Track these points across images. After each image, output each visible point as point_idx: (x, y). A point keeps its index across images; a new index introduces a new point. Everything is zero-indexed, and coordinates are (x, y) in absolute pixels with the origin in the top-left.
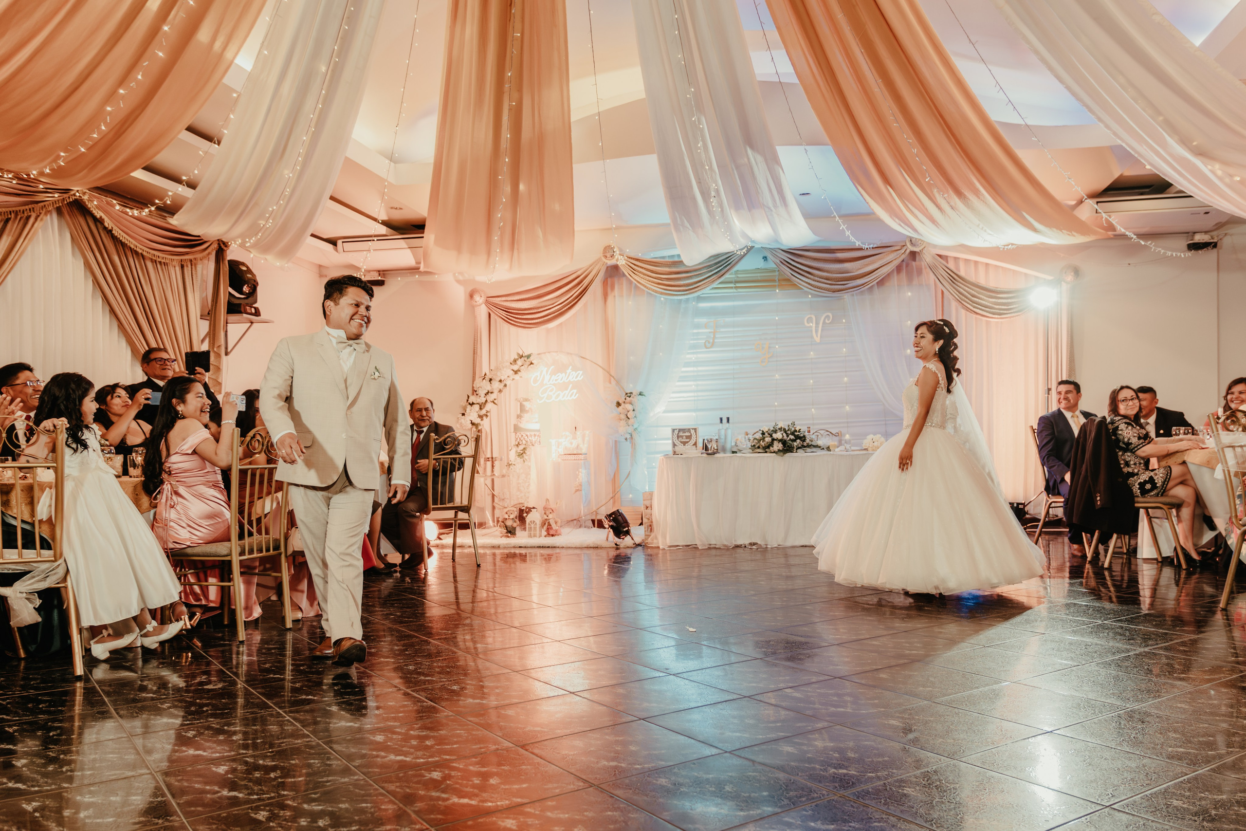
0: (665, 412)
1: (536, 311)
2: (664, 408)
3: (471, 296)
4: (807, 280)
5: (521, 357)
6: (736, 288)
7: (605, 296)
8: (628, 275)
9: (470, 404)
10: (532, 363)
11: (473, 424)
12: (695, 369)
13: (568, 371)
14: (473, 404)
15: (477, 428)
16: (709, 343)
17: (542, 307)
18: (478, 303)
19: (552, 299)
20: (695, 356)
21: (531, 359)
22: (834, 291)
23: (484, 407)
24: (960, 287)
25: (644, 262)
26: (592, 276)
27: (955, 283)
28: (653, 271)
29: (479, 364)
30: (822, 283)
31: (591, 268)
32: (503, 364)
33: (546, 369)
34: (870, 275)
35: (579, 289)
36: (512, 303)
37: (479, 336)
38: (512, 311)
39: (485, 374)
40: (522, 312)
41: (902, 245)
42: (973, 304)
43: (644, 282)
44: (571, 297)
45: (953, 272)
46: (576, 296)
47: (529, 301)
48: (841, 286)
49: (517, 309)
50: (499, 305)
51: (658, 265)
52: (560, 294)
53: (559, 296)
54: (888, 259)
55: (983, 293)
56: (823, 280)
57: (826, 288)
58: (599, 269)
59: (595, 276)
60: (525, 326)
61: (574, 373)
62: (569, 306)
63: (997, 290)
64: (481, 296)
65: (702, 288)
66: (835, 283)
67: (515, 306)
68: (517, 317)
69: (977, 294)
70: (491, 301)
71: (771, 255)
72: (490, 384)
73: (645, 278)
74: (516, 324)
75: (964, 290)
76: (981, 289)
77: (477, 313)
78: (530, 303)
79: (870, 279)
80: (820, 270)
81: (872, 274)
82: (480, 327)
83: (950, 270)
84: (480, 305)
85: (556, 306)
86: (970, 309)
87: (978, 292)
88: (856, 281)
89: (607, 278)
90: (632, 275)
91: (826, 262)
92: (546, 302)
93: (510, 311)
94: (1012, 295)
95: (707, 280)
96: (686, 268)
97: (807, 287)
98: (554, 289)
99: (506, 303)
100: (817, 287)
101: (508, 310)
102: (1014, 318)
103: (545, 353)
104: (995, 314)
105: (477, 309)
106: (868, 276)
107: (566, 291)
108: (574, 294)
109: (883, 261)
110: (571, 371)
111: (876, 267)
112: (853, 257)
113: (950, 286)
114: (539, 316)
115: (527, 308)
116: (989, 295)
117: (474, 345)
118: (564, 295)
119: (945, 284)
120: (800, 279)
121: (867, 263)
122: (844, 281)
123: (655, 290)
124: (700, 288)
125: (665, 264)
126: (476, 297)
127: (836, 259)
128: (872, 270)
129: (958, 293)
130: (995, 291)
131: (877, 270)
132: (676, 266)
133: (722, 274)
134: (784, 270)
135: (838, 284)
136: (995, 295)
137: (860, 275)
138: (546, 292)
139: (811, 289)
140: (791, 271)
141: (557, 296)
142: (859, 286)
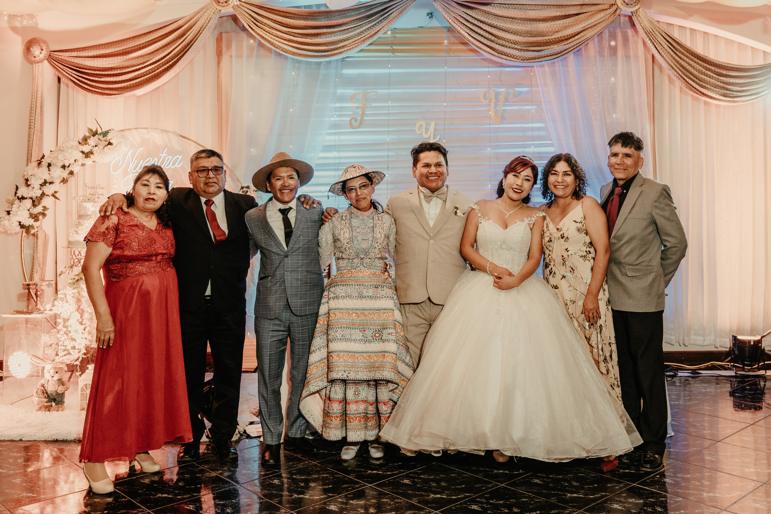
1: (119, 72)
3: (29, 46)
4: (489, 43)
5: (95, 134)
6: (393, 51)
7: (219, 55)
8: (247, 27)
9: (18, 197)
10: (110, 144)
11: (22, 226)
12: (337, 155)
13: (163, 155)
14: (23, 198)
15: (28, 232)
16: (356, 121)
17: (128, 67)
18: (37, 59)
19: (141, 56)
20: (337, 137)
21: (109, 137)
22: (524, 59)
23: (39, 203)
24: (684, 60)
25: (272, 11)
26: (201, 25)
27: (677, 55)
28: (283, 23)
29: (36, 143)
30: (509, 47)
31: (197, 16)
32: (67, 144)
33: (131, 151)
34: (570, 40)
35: (179, 45)
36: (85, 60)
37: (39, 104)
38: (87, 71)
39: (43, 157)
40: (101, 73)
41: (611, 3)
42: (699, 82)
43: (271, 38)
44: (169, 53)
45: (675, 41)
46: (176, 54)
47: (111, 58)
48: (533, 53)
49: (93, 68)
50: (69, 63)
51: (289, 15)
52: (152, 51)
53: (152, 53)
54: (592, 21)
55: (712, 69)
56: (510, 44)
57: (514, 54)
58: (209, 19)
59: (204, 27)
60: (103, 91)
61: (171, 157)
62: (165, 66)
63: (728, 67)
64: (42, 50)
65: (348, 48)
66: (525, 48)
67: (89, 65)
68: (91, 78)
69: (704, 71)
70: (57, 56)
71: (442, 9)
72: (49, 170)
73: (273, 33)
74: (91, 89)
75: (689, 64)
76: (708, 64)
77: (37, 73)
78: (112, 61)
79: (570, 45)
80: (506, 31)
81: (573, 39)
82: (40, 92)
83: (670, 37)
84: (41, 61)
85: (148, 66)
86: (696, 89)
87: (706, 67)
88: (552, 46)
89: (221, 33)
90: (254, 27)
91: (514, 20)
92: (134, 60)
93: (83, 70)
94: (745, 74)
95: (356, 39)
96: (328, 22)
97: (489, 53)
98: (146, 42)
99: (79, 61)
100: (502, 53)
101: (81, 70)
102: (746, 102)
103: (130, 129)
104: (725, 95)
105: (37, 68)
106: (568, 42)
107: (161, 46)
108: (172, 51)
109: (587, 23)
110: (166, 155)
111: (578, 31)
112: (549, 15)
113: (670, 58)
114: (124, 79)
115: (106, 67)
116: (717, 72)
117: (31, 116)
118: (160, 51)
119: (665, 56)
120: (481, 42)
121: (567, 25)
122: (537, 46)
123: (285, 49)
124: (346, 49)
125: (300, 15)
126: (36, 51)
127: (527, 17)
128: (572, 34)
129: (681, 68)
130: (726, 67)
131: (579, 33)
132: (314, 17)
133: (376, 31)
134: (459, 29)
135: (529, 51)
136: (724, 72)
137: (557, 39)
138: (134, 47)
139: (495, 55)
140: (468, 31)
141: (150, 52)
142: (557, 54)
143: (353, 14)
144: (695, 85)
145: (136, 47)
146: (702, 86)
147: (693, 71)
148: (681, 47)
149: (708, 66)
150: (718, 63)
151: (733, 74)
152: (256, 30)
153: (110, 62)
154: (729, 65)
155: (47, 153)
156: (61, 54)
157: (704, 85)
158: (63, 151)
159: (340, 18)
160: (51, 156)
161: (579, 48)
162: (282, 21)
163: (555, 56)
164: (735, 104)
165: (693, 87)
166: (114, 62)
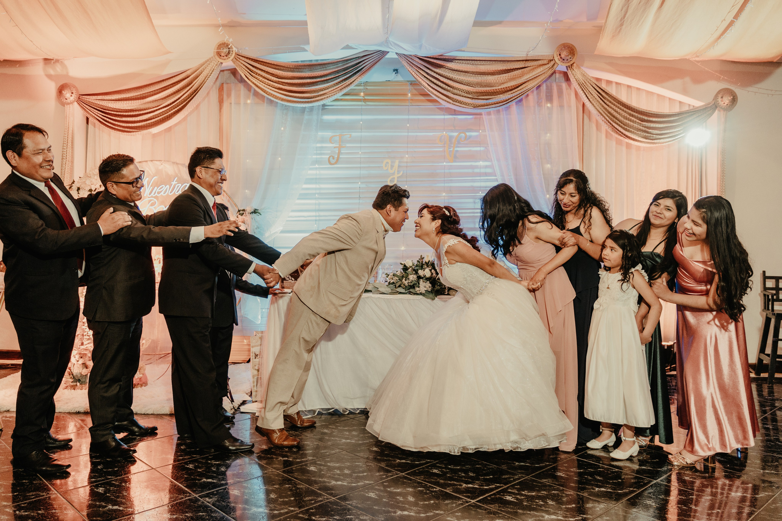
0: (282, 232)
1: (136, 113)
2: (281, 228)
3: (60, 91)
6: (365, 101)
7: (221, 102)
8: (244, 77)
12: (318, 186)
13: (173, 183)
16: (333, 158)
17: (145, 110)
18: (68, 101)
19: (156, 101)
20: (318, 172)
22: (476, 107)
24: (611, 107)
25: (265, 64)
26: (205, 75)
27: (605, 103)
28: (273, 74)
29: (67, 171)
30: (462, 96)
31: (202, 67)
32: (94, 172)
33: (147, 179)
34: (514, 91)
35: (188, 91)
36: (109, 103)
37: (70, 139)
38: (110, 112)
39: (73, 182)
40: (122, 113)
41: (549, 59)
42: (623, 126)
43: (264, 86)
44: (179, 98)
45: (604, 91)
46: (185, 99)
47: (130, 102)
48: (482, 100)
49: (115, 110)
50: (95, 105)
51: (279, 68)
52: (165, 96)
53: (165, 98)
54: (533, 74)
55: (635, 115)
56: (463, 94)
57: (466, 102)
58: (212, 70)
59: (208, 76)
60: (124, 129)
61: (180, 185)
62: (176, 109)
63: (649, 113)
64: (72, 93)
65: (328, 96)
66: (476, 97)
67: (112, 107)
68: (114, 118)
69: (628, 116)
70: (85, 99)
71: (407, 63)
72: (78, 193)
73: (265, 82)
74: (114, 127)
75: (615, 111)
76: (632, 111)
77: (68, 113)
78: (131, 103)
79: (514, 95)
80: (460, 83)
81: (516, 90)
82: (71, 129)
83: (600, 88)
84: (72, 103)
85: (161, 108)
86: (620, 132)
87: (630, 114)
88: (499, 96)
89: (223, 84)
90: (250, 77)
91: (466, 74)
92: (150, 104)
93: (107, 111)
94: (664, 119)
95: (335, 88)
96: (311, 73)
97: (445, 101)
98: (160, 89)
99: (103, 103)
100: (456, 101)
101: (105, 111)
102: (664, 144)
103: (146, 161)
104: (646, 138)
105: (68, 108)
106: (512, 92)
107: (172, 92)
108: (181, 97)
109: (528, 76)
110: (176, 183)
111: (521, 82)
112: (496, 69)
113: (599, 106)
114: (141, 119)
115: (127, 109)
116: (640, 118)
117: (63, 149)
118: (171, 97)
119: (594, 104)
120: (438, 91)
121: (512, 77)
122: (486, 95)
123: (276, 96)
124: (326, 96)
125: (287, 68)
126: (67, 94)
127: (478, 71)
128: (516, 85)
129: (608, 114)
130: (648, 114)
131: (521, 85)
132: (300, 70)
133: (352, 81)
134: (421, 80)
135: (479, 99)
136: (646, 118)
137: (503, 90)
138: (150, 92)
139: (450, 103)
140: (428, 82)
141: (163, 97)
142: (502, 102)
143: (332, 67)
144: (620, 129)
145: (152, 93)
146: (626, 130)
147: (618, 116)
148: (609, 97)
149: (632, 113)
150: (640, 110)
151: (654, 119)
152: (252, 79)
153: (130, 104)
154: (650, 112)
155: (76, 179)
156: (88, 97)
157: (628, 128)
158: (90, 177)
159: (321, 71)
160: (80, 181)
161: (521, 97)
162: (273, 73)
163: (501, 104)
164: (654, 145)
165: (618, 130)
166: (133, 104)
